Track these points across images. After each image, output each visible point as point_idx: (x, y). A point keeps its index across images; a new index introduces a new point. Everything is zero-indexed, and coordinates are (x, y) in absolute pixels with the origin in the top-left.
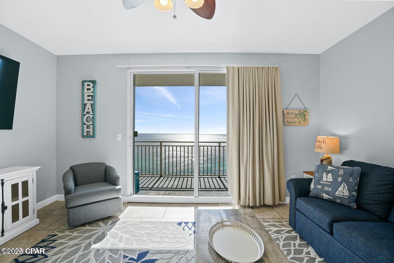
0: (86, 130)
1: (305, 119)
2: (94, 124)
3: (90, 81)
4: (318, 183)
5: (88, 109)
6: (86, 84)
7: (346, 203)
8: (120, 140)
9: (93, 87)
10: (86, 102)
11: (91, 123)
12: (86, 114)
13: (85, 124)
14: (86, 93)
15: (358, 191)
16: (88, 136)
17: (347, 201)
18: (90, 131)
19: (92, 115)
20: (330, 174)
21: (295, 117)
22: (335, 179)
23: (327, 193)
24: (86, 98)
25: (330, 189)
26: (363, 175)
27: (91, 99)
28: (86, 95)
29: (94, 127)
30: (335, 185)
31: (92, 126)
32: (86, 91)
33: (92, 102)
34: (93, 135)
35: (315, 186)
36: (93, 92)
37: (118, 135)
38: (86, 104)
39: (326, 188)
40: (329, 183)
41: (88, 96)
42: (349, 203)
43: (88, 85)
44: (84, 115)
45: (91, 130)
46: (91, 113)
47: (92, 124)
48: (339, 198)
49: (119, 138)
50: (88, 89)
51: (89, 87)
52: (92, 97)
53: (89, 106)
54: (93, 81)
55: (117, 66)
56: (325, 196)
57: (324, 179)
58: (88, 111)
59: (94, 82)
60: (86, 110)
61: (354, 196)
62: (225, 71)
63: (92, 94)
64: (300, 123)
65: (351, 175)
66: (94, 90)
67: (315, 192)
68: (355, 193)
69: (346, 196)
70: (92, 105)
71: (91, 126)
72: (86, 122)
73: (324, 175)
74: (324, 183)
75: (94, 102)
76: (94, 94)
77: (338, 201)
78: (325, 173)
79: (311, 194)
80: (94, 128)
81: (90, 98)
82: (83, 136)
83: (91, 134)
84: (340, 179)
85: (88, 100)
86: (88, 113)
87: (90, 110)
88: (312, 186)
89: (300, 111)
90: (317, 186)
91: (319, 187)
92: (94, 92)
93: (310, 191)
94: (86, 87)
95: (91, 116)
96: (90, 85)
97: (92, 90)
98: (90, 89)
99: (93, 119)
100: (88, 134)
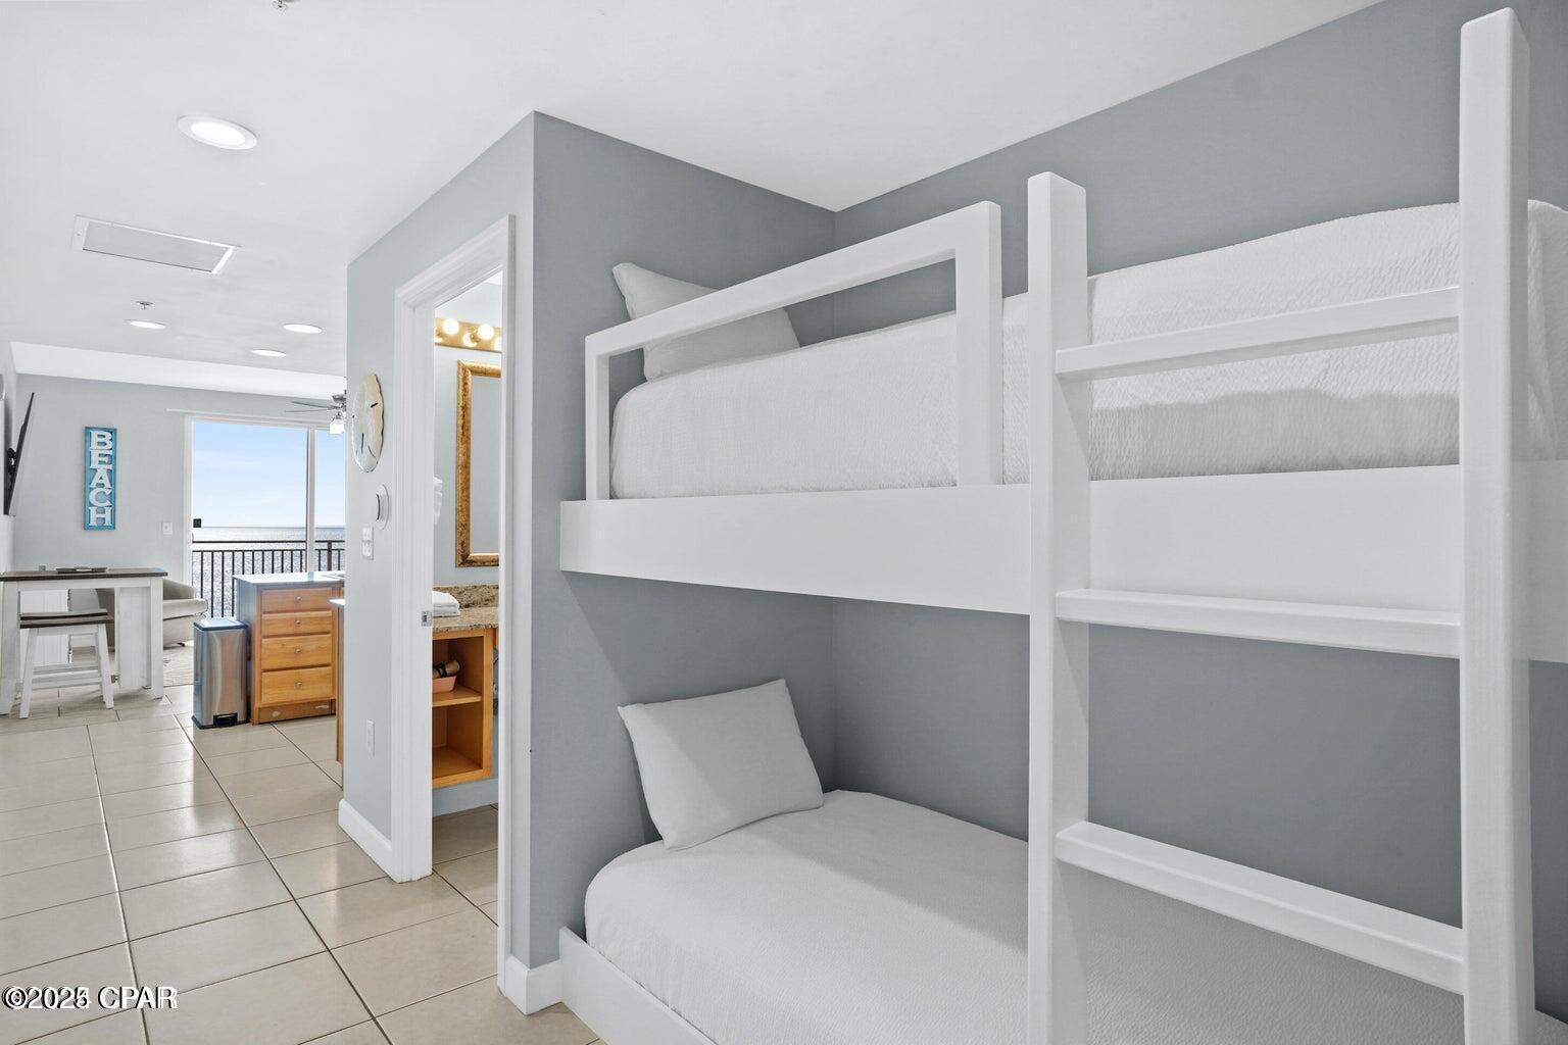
0: (94, 516)
2: (115, 506)
3: (105, 429)
5: (101, 478)
6: (94, 434)
9: (111, 440)
10: (94, 465)
11: (108, 503)
12: (95, 488)
13: (91, 505)
14: (96, 450)
16: (101, 527)
18: (105, 519)
19: (110, 489)
24: (95, 458)
27: (107, 461)
28: (95, 454)
29: (115, 511)
31: (111, 509)
32: (94, 445)
33: (110, 467)
34: (110, 525)
36: (111, 449)
37: (165, 524)
38: (95, 470)
41: (100, 455)
43: (99, 436)
44: (92, 489)
45: (107, 516)
46: (108, 485)
47: (110, 507)
49: (168, 529)
50: (99, 443)
51: (101, 440)
52: (112, 459)
53: (102, 471)
54: (112, 429)
55: (168, 410)
58: (101, 482)
59: (113, 432)
60: (96, 480)
63: (111, 452)
66: (115, 445)
70: (109, 471)
71: (108, 510)
72: (94, 502)
75: (115, 468)
76: (115, 453)
80: (115, 513)
81: (106, 459)
82: (87, 528)
83: (108, 522)
85: (100, 462)
86: (103, 485)
87: (106, 481)
92: (116, 450)
94: (95, 439)
95: (108, 492)
96: (104, 436)
97: (110, 445)
98: (105, 444)
99: (112, 497)
100: (100, 522)
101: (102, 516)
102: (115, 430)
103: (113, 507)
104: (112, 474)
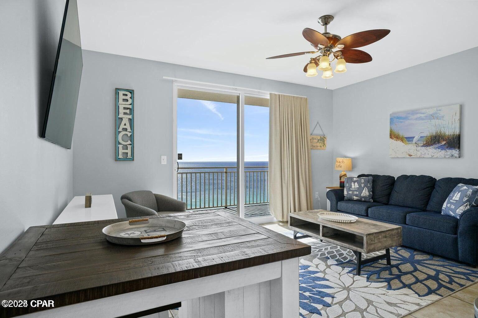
0: (121, 151)
1: (324, 144)
2: (133, 144)
3: (127, 90)
4: (349, 190)
5: (125, 125)
6: (121, 93)
7: (367, 200)
8: (166, 163)
9: (131, 98)
10: (121, 115)
11: (129, 142)
12: (121, 131)
13: (120, 143)
14: (122, 105)
15: (373, 192)
16: (124, 159)
17: (368, 198)
18: (128, 153)
19: (130, 132)
20: (356, 183)
21: (318, 141)
22: (360, 186)
23: (356, 195)
24: (122, 111)
25: (358, 193)
26: (374, 182)
27: (128, 113)
28: (121, 107)
29: (133, 147)
30: (360, 189)
31: (131, 146)
32: (121, 101)
33: (130, 117)
34: (131, 158)
35: (347, 192)
36: (131, 104)
37: (163, 157)
38: (121, 119)
39: (355, 193)
40: (357, 189)
41: (125, 108)
42: (369, 199)
43: (124, 95)
44: (120, 132)
45: (129, 151)
46: (129, 130)
47: (131, 144)
48: (364, 197)
49: (164, 160)
50: (124, 100)
51: (125, 97)
52: (132, 111)
53: (125, 121)
54: (131, 90)
55: (164, 77)
56: (355, 198)
57: (353, 187)
58: (125, 127)
59: (132, 92)
60: (122, 126)
61: (371, 195)
62: (268, 97)
63: (130, 107)
64: (321, 146)
65: (368, 182)
66: (133, 101)
67: (348, 196)
68: (371, 193)
69: (367, 195)
70: (130, 119)
71: (129, 147)
72: (121, 141)
73: (353, 184)
74: (353, 189)
75: (133, 117)
76: (133, 107)
77: (363, 199)
78: (353, 183)
79: (346, 198)
80: (133, 149)
81: (128, 111)
82: (117, 159)
83: (129, 156)
84: (363, 185)
85: (125, 113)
86: (125, 130)
87: (128, 127)
88: (345, 193)
89: (321, 137)
90: (349, 192)
91: (351, 192)
92: (134, 104)
93: (344, 197)
94: (121, 97)
95: (129, 134)
96: (126, 95)
97: (130, 101)
98: (127, 100)
99: (132, 138)
100: (125, 156)
101: (126, 151)
102: (133, 91)
103: (132, 144)
104: (131, 121)
